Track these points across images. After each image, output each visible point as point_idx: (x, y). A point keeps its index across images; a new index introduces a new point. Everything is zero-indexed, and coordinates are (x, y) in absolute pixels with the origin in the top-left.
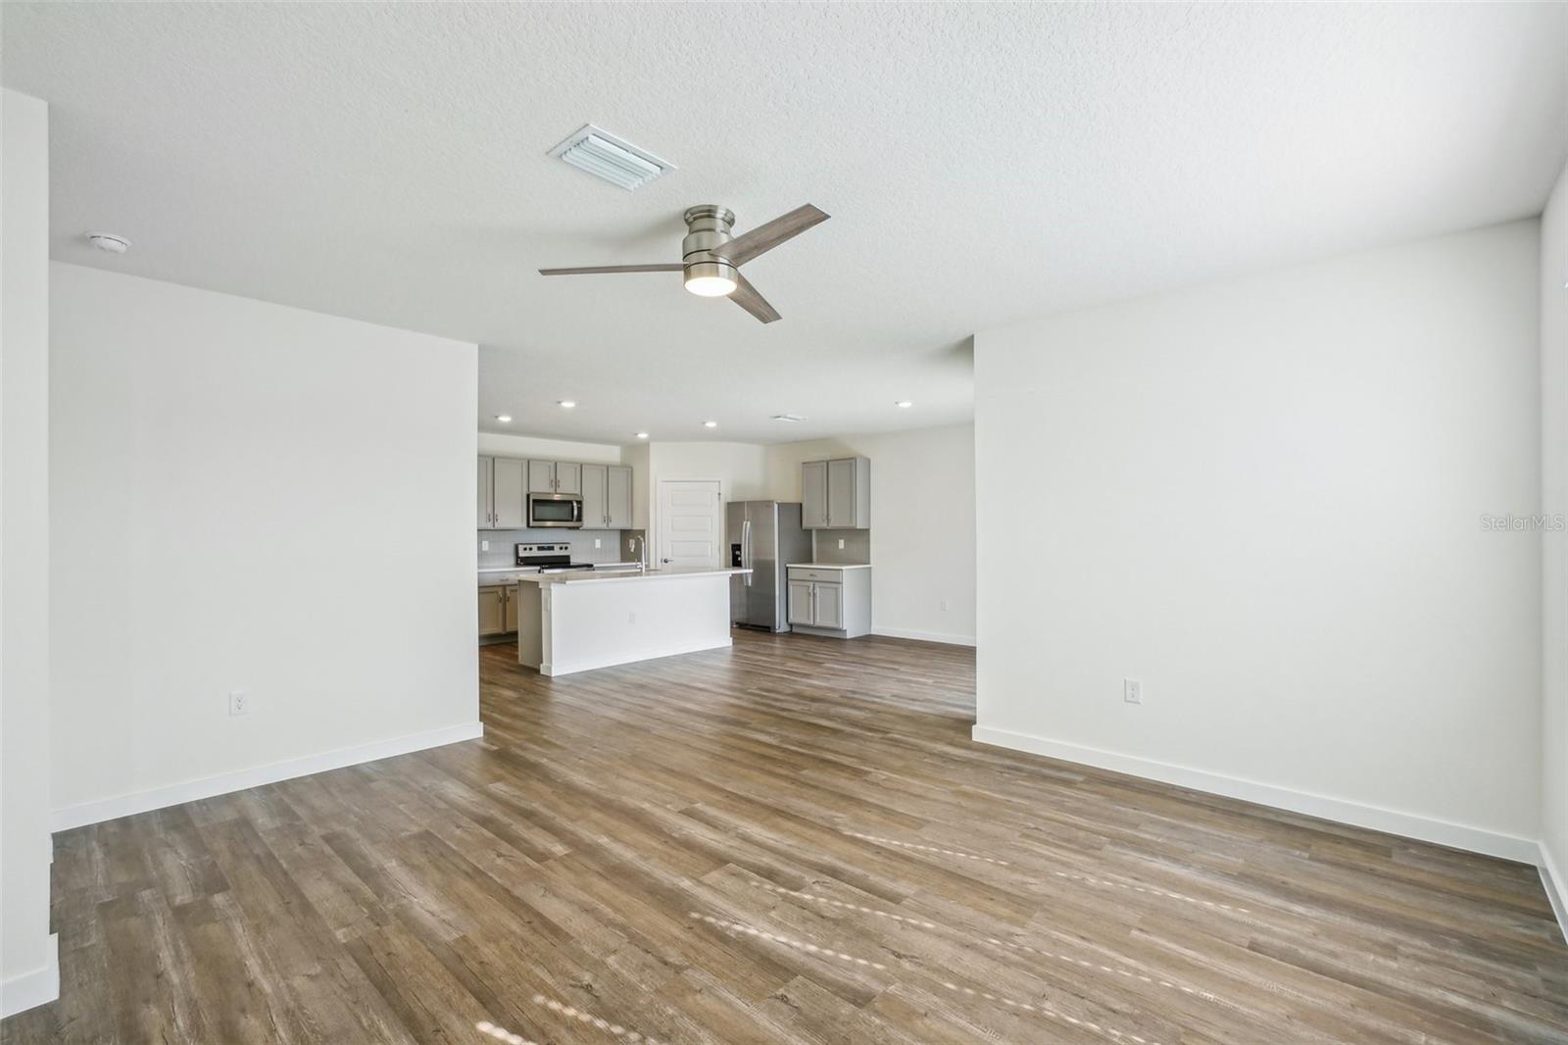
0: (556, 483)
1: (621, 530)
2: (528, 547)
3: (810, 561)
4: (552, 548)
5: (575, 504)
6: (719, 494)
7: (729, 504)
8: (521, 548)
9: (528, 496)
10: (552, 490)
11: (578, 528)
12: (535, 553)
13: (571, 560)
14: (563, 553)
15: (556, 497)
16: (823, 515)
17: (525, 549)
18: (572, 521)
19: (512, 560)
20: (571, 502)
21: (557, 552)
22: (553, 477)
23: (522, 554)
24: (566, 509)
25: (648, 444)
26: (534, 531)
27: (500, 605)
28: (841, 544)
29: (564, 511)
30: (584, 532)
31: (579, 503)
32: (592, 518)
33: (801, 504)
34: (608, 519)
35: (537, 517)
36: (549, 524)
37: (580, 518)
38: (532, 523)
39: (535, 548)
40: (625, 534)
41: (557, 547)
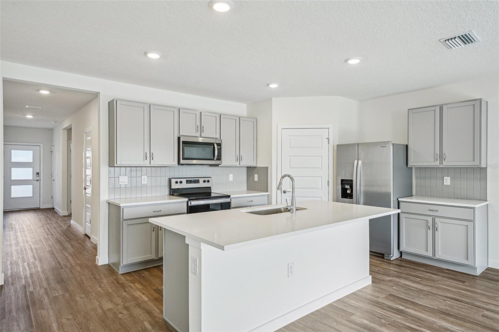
0: (201, 129)
1: (247, 167)
2: (179, 180)
3: (411, 196)
4: (198, 182)
5: (216, 146)
6: (328, 139)
7: (338, 146)
8: (173, 181)
9: (179, 138)
10: (198, 134)
11: (217, 165)
12: (185, 185)
13: (213, 191)
14: (206, 185)
15: (200, 140)
16: (435, 154)
17: (177, 182)
18: (213, 160)
19: (167, 191)
20: (212, 144)
21: (201, 184)
22: (198, 124)
23: (174, 186)
24: (209, 149)
25: (270, 100)
26: (184, 167)
27: (154, 234)
28: (447, 181)
29: (207, 152)
30: (222, 168)
31: (219, 145)
32: (228, 158)
33: (407, 146)
34: (239, 159)
35: (185, 156)
36: (195, 162)
37: (219, 158)
38: (182, 161)
39: (184, 181)
40: (250, 170)
41: (201, 180)
